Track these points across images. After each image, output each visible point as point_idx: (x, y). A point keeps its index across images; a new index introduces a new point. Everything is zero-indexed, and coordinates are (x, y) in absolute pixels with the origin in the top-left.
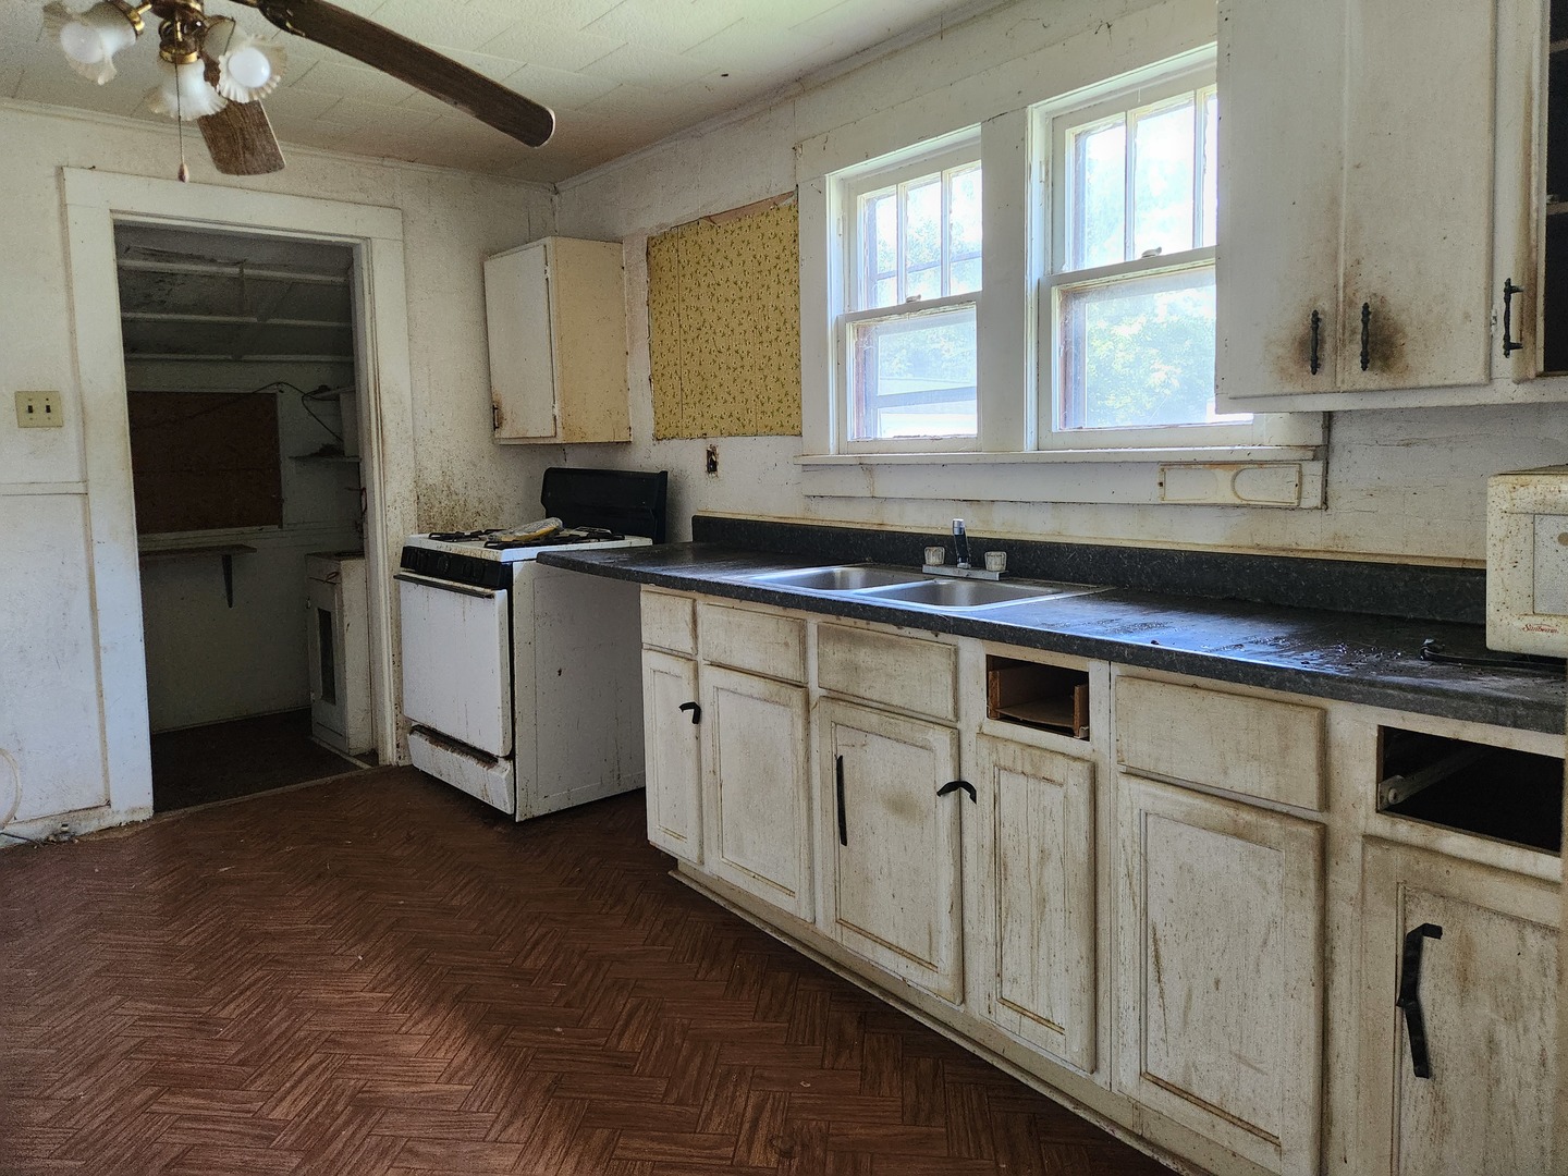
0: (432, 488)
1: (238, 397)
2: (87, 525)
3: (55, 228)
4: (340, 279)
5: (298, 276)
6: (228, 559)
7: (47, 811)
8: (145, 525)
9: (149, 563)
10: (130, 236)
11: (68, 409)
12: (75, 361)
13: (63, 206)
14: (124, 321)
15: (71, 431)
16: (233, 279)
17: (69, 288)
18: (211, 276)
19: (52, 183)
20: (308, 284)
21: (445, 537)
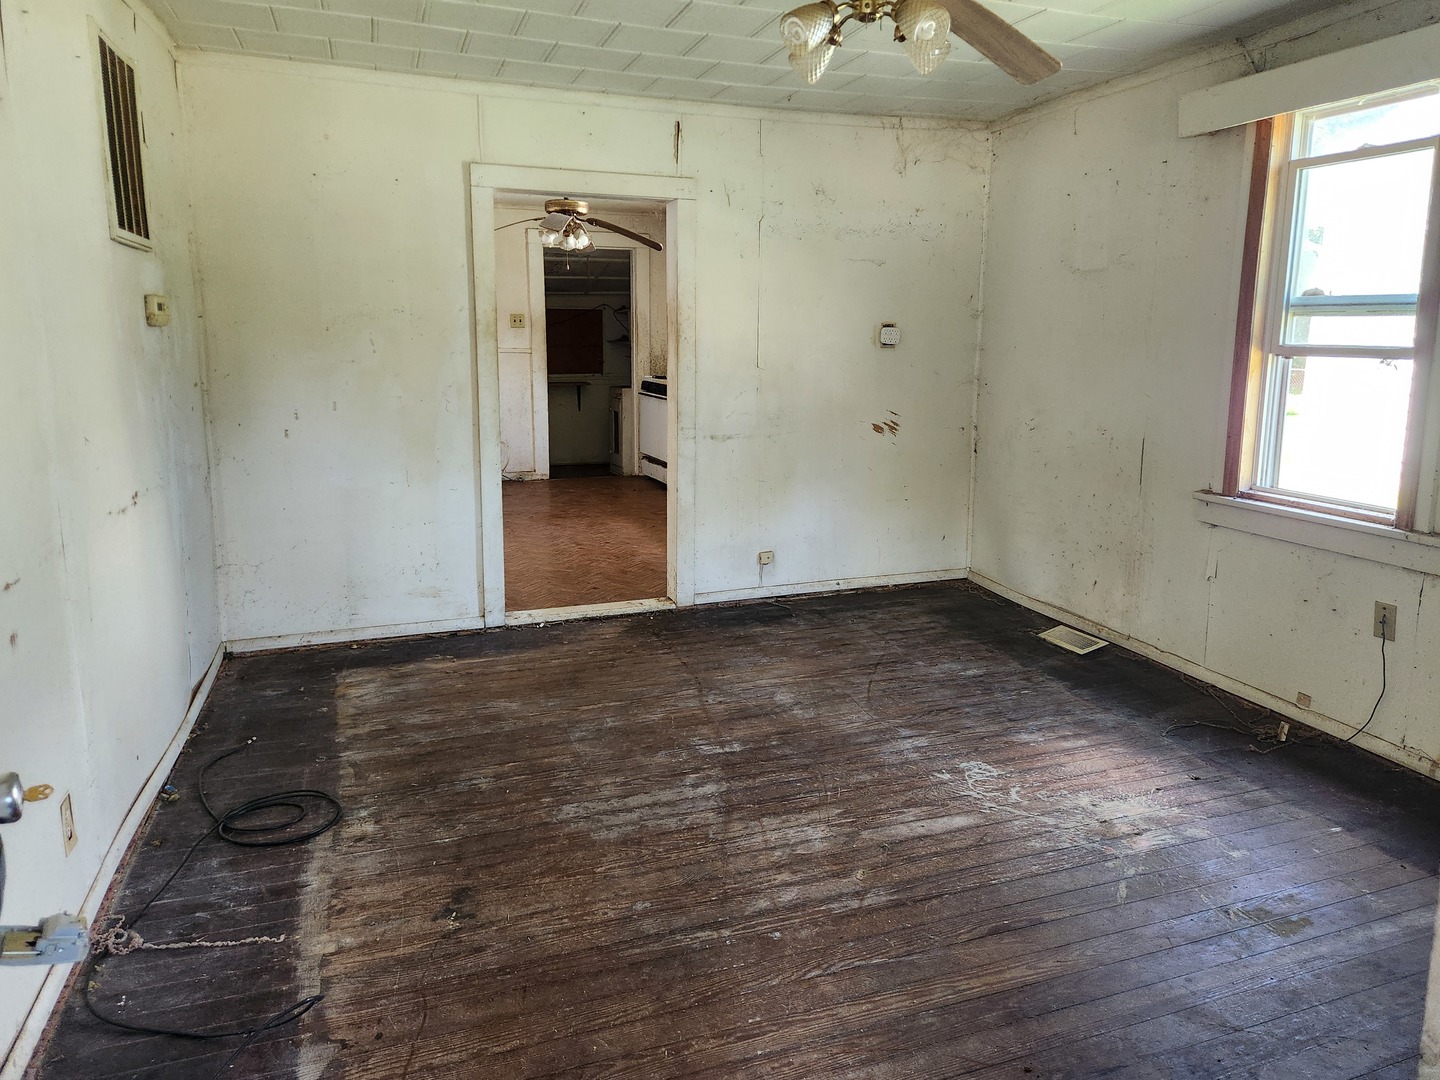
0: (657, 357)
1: (587, 311)
2: (531, 365)
3: (524, 251)
4: (626, 260)
5: (610, 260)
6: (579, 388)
7: (515, 470)
8: (551, 369)
9: (552, 387)
10: (547, 251)
11: (527, 322)
12: (529, 305)
13: (527, 243)
14: (545, 279)
15: (527, 329)
16: (584, 262)
17: (528, 274)
18: (577, 262)
19: (524, 235)
20: (616, 263)
21: (657, 377)
